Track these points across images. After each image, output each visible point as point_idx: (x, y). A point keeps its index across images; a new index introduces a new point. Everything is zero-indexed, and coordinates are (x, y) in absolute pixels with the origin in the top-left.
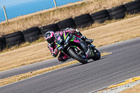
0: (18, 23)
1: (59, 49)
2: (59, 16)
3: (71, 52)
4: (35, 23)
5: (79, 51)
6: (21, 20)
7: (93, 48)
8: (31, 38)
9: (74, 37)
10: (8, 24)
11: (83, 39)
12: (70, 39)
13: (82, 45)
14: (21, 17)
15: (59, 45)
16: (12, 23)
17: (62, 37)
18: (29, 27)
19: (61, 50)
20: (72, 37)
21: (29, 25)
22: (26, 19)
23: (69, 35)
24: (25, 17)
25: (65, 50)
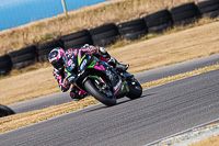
0: (83, 18)
1: (70, 80)
2: (147, 6)
3: (88, 85)
4: (109, 17)
5: (101, 85)
6: (88, 12)
7: (129, 79)
8: (103, 41)
9: (96, 60)
10: (68, 18)
11: (111, 63)
12: (87, 64)
13: (109, 74)
14: (88, 8)
15: (69, 74)
16: (73, 17)
17: (75, 61)
18: (100, 24)
19: (72, 82)
20: (92, 60)
21: (99, 21)
22: (96, 11)
23: (86, 58)
24: (93, 7)
25: (79, 82)
